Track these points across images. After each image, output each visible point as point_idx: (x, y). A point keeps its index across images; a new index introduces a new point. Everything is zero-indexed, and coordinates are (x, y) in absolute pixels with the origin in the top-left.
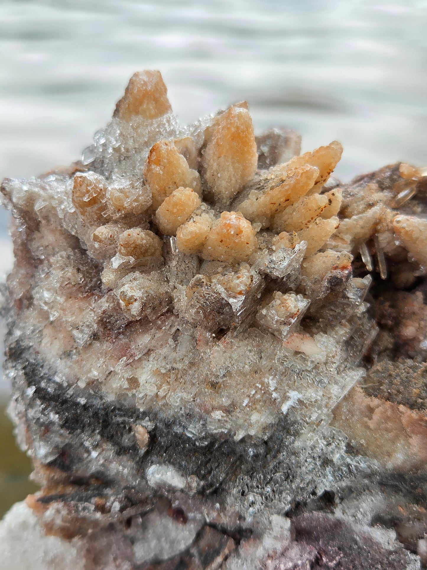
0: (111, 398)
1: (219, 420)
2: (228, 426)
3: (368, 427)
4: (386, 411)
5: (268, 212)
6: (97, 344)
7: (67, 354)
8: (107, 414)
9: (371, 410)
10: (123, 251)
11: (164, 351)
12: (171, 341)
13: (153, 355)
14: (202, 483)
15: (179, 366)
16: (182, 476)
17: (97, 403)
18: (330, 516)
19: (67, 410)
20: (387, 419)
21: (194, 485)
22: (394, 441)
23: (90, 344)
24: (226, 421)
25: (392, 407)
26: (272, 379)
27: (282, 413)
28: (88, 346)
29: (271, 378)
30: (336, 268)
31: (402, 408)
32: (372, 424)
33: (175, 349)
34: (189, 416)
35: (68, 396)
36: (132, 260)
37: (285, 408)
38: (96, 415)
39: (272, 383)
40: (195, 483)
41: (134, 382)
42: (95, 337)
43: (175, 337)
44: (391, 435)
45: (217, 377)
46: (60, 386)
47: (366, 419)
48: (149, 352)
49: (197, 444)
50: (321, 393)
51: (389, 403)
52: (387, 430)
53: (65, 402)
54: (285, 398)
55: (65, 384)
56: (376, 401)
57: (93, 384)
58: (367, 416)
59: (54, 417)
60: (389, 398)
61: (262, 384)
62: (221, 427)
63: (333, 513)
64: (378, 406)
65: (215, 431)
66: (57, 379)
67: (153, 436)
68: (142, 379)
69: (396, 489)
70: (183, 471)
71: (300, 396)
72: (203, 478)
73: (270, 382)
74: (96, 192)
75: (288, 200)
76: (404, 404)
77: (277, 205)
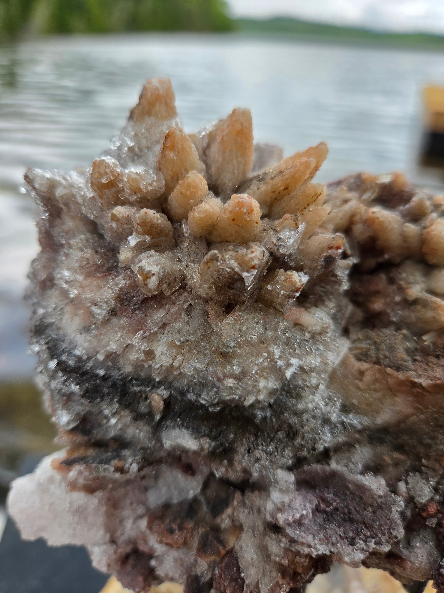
0: (128, 369)
1: (231, 388)
2: (239, 392)
3: (359, 388)
4: (375, 374)
5: (268, 200)
6: (115, 320)
7: (86, 329)
8: (124, 384)
9: (361, 373)
10: (140, 229)
11: (178, 325)
12: (184, 315)
13: (168, 328)
14: (213, 444)
15: (192, 338)
16: (196, 438)
17: (116, 374)
18: (326, 467)
19: (88, 381)
20: (376, 381)
21: (206, 446)
22: (381, 400)
23: (108, 320)
24: (237, 388)
25: (380, 370)
26: (277, 349)
27: (286, 379)
28: (106, 322)
29: (276, 347)
30: (331, 248)
31: (389, 370)
32: (362, 385)
33: (188, 323)
34: (203, 384)
35: (88, 368)
36: (148, 239)
37: (288, 374)
38: (114, 385)
39: (276, 351)
40: (207, 444)
41: (150, 354)
42: (113, 313)
43: (188, 312)
44: (379, 395)
45: (227, 347)
46: (79, 359)
47: (357, 381)
48: (164, 326)
49: (210, 409)
50: (319, 360)
51: (377, 367)
52: (375, 390)
53: (85, 373)
54: (289, 365)
55: (85, 357)
56: (365, 366)
57: (112, 357)
58: (357, 379)
59: (75, 388)
60: (377, 362)
61: (268, 352)
62: (233, 394)
63: (328, 464)
64: (368, 369)
65: (227, 398)
66: (77, 352)
67: (168, 403)
68: (158, 351)
69: (381, 441)
70: (197, 433)
71: (301, 363)
72: (214, 439)
73: (275, 351)
74: (114, 175)
75: (286, 188)
76: (391, 367)
77: (277, 193)
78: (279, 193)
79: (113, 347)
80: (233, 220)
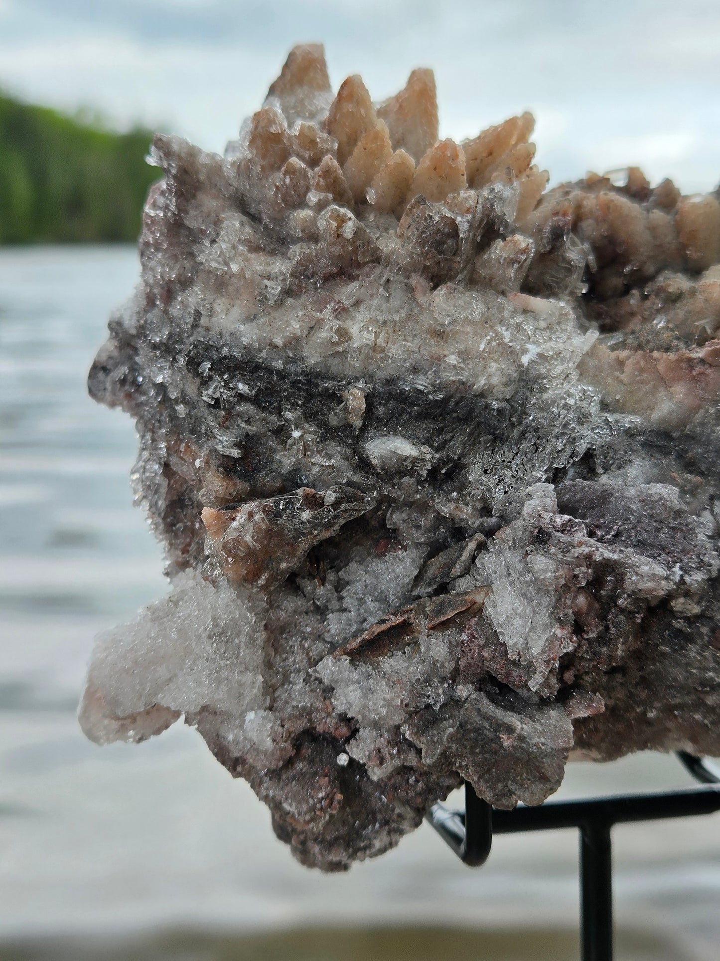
0: (315, 359)
1: (455, 366)
2: (466, 373)
3: (621, 382)
4: (638, 362)
6: (291, 300)
7: (252, 318)
9: (621, 363)
10: (322, 182)
11: (375, 302)
12: (382, 291)
13: (363, 306)
14: (437, 456)
15: (396, 318)
18: (595, 485)
19: (259, 378)
20: (642, 370)
21: (428, 457)
22: (654, 391)
24: (463, 369)
25: (644, 356)
26: (506, 331)
27: (522, 366)
28: (280, 303)
29: (504, 328)
30: (557, 215)
31: (655, 354)
32: (624, 377)
33: (388, 299)
34: (415, 370)
35: (260, 361)
36: (329, 195)
37: (525, 360)
38: (294, 383)
39: (506, 334)
40: (429, 454)
41: (343, 334)
42: (288, 292)
43: (386, 288)
44: (648, 387)
45: (443, 325)
47: (617, 373)
48: (357, 303)
49: (431, 397)
51: (640, 352)
52: (642, 382)
53: (258, 367)
54: (525, 351)
55: (256, 345)
56: (623, 354)
57: (294, 342)
58: (617, 370)
59: (242, 387)
60: (640, 347)
61: (496, 333)
62: (457, 374)
63: (596, 480)
64: (628, 358)
65: (451, 379)
66: (245, 341)
67: (369, 406)
68: (354, 330)
69: (664, 451)
70: (414, 440)
71: (539, 350)
72: (438, 448)
73: (504, 333)
74: (281, 129)
75: (490, 154)
76: (658, 350)
77: (478, 161)
78: (482, 160)
79: (296, 327)
80: (435, 169)
